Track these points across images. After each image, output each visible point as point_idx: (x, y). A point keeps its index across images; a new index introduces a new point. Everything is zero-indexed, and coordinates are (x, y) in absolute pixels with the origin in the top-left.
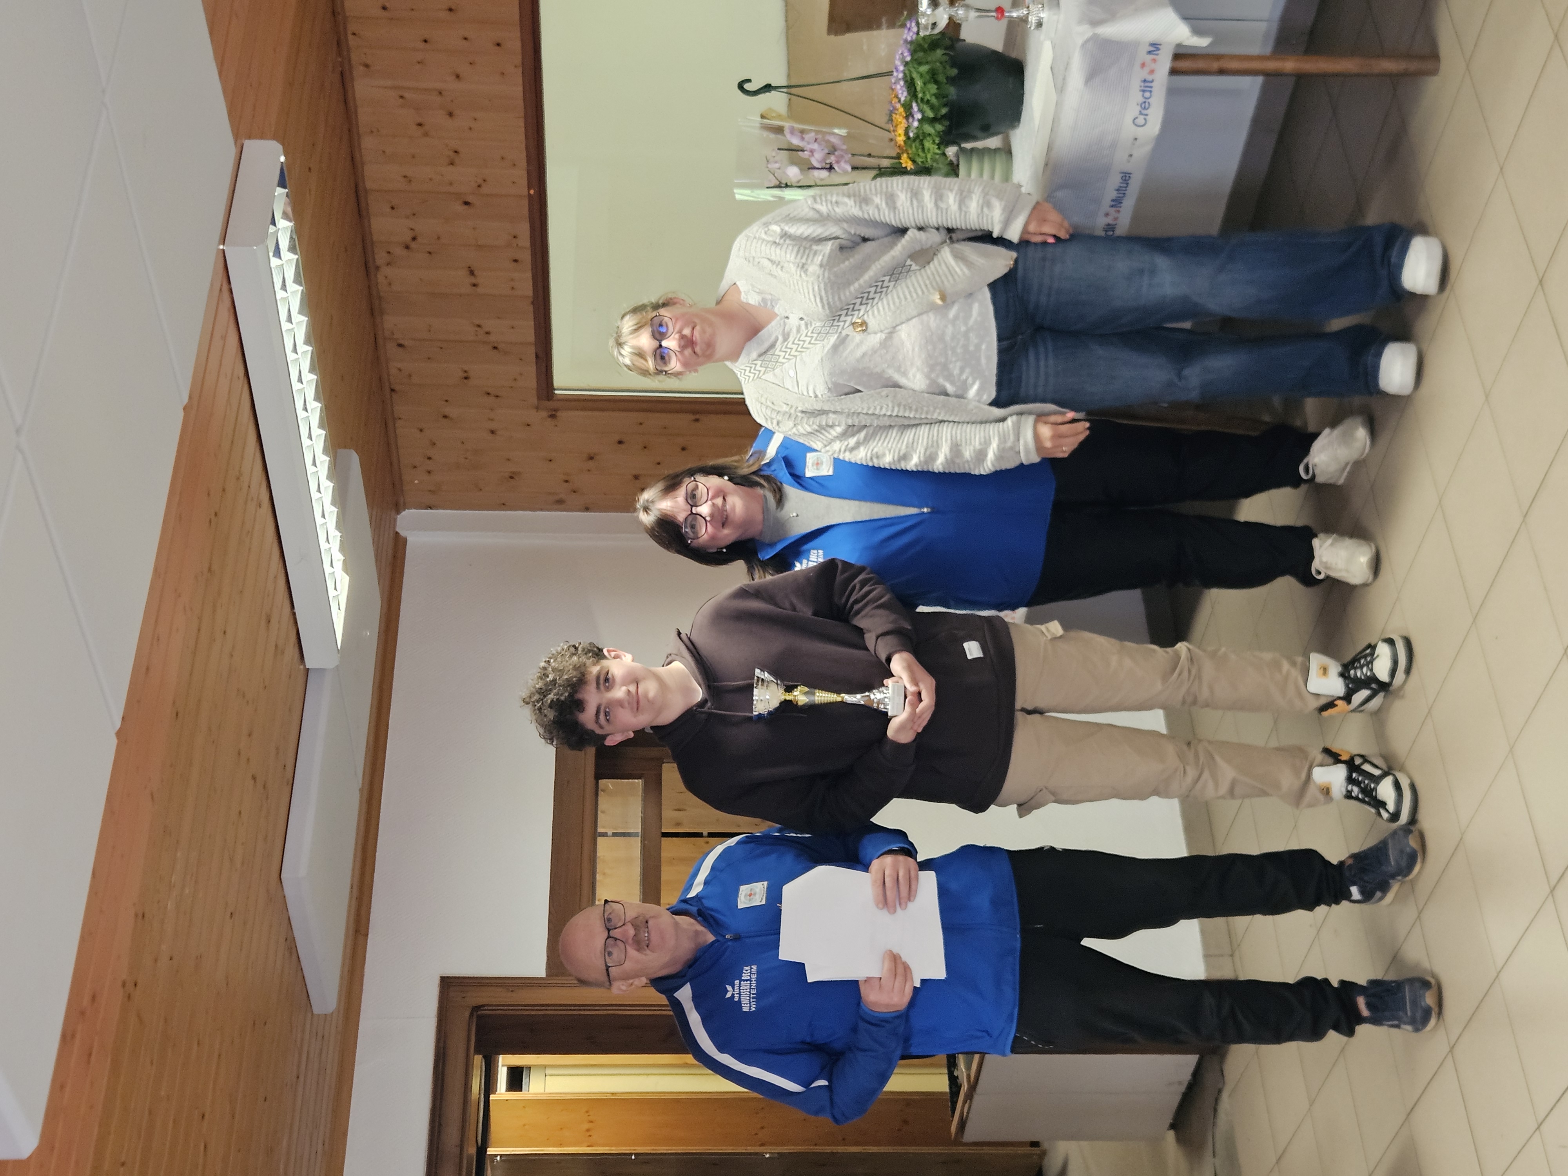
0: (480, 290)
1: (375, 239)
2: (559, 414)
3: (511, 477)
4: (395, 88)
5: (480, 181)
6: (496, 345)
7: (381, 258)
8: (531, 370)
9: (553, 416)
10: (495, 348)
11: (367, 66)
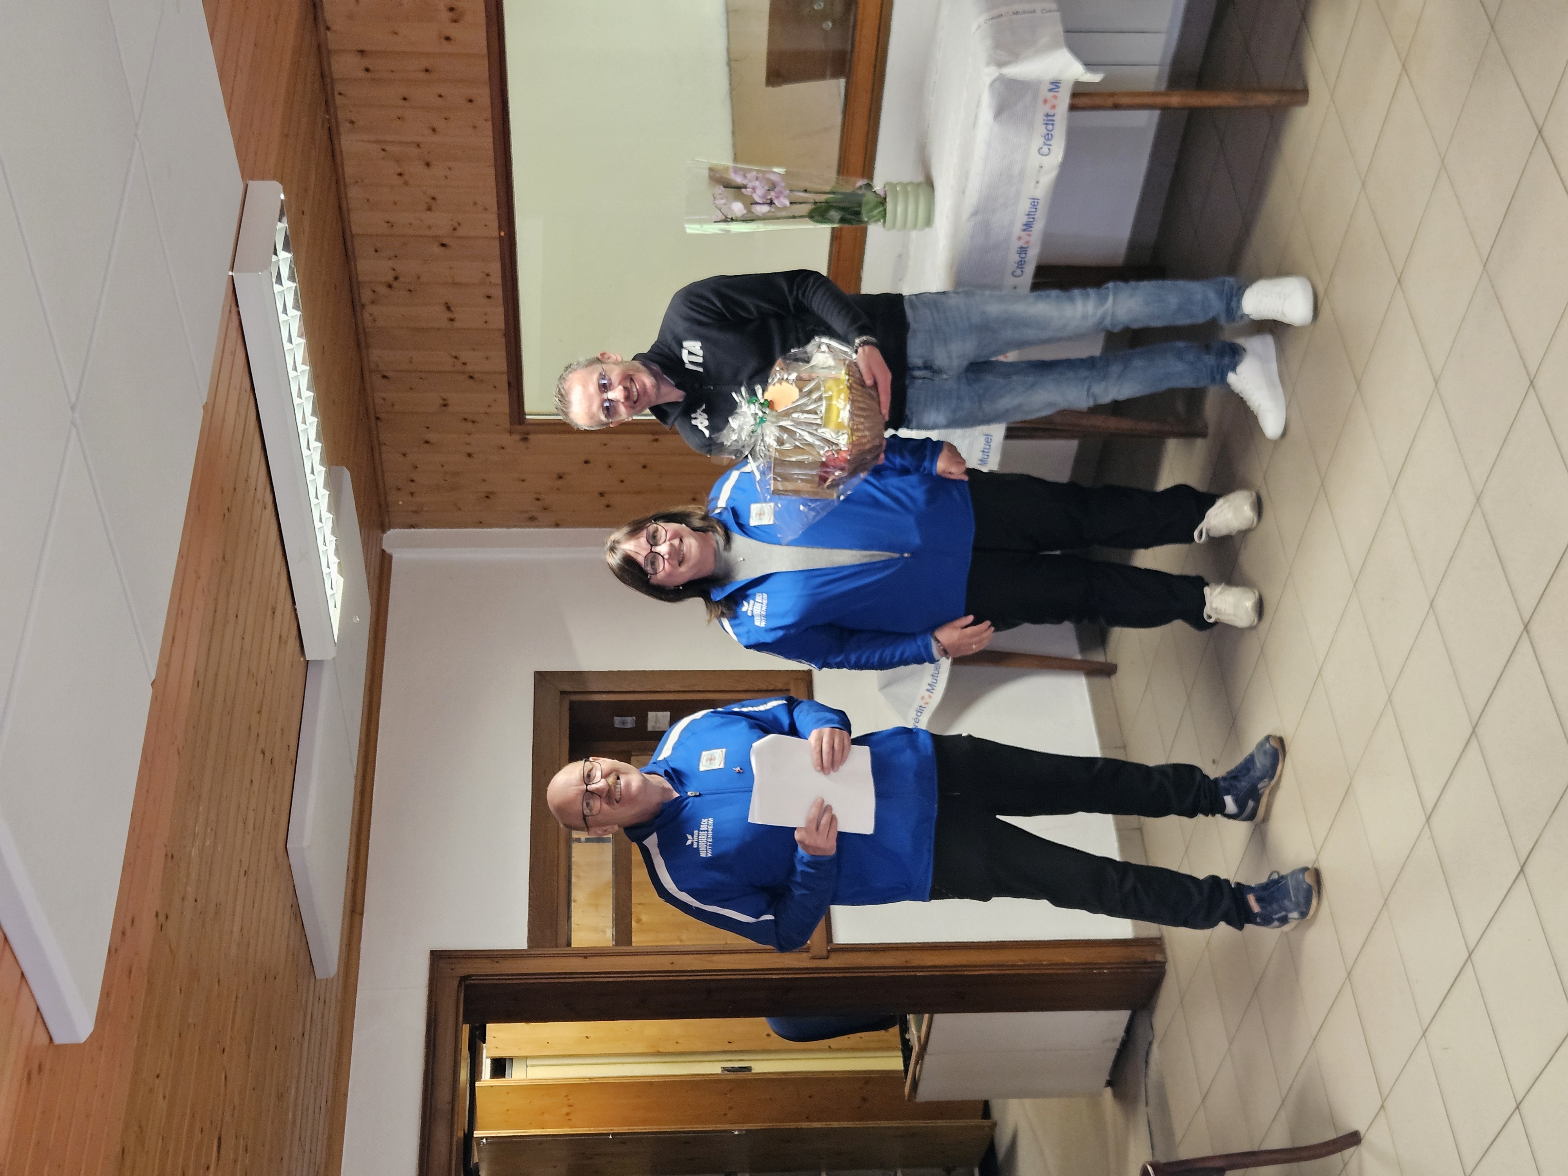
0: (457, 324)
1: (360, 278)
2: (530, 437)
3: (487, 497)
4: (377, 142)
5: (455, 224)
6: (471, 374)
7: (366, 296)
8: (503, 398)
9: (525, 439)
10: (471, 377)
11: (352, 122)
